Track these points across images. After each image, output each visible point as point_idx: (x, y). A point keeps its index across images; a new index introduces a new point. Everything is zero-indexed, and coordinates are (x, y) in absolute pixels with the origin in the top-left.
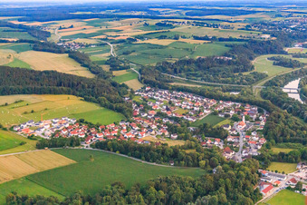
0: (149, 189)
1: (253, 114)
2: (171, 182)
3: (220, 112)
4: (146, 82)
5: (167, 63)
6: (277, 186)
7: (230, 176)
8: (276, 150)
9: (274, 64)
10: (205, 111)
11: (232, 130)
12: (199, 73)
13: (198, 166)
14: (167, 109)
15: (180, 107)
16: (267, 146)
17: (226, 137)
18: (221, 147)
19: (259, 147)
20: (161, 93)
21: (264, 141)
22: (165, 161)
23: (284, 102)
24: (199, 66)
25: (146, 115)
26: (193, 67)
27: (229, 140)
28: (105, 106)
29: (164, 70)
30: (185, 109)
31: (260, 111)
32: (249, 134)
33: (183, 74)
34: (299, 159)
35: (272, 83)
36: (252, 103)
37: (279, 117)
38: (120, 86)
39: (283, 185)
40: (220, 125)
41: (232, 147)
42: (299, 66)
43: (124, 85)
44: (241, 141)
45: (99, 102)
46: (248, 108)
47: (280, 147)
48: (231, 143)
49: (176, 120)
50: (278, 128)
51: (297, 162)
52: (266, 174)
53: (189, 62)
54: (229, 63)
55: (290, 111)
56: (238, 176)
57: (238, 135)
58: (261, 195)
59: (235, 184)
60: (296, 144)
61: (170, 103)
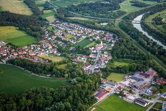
1: (109, 39)
3: (91, 37)
6: (109, 92)
7: (78, 88)
8: (117, 64)
10: (83, 37)
11: (93, 50)
12: (90, 11)
13: (64, 77)
14: (63, 35)
15: (71, 33)
16: (112, 61)
17: (89, 55)
18: (85, 62)
19: (106, 62)
20: (63, 25)
21: (110, 58)
23: (129, 30)
24: (90, 7)
25: (50, 38)
27: (90, 56)
28: (28, 33)
30: (73, 35)
31: (114, 37)
32: (103, 53)
34: (127, 71)
35: (126, 18)
36: (111, 31)
37: (123, 41)
38: (44, 20)
40: (87, 46)
41: (90, 62)
44: (97, 57)
46: (108, 34)
47: (119, 62)
48: (91, 58)
49: (65, 42)
51: (126, 73)
52: (105, 83)
53: (85, 5)
54: (107, 5)
55: (132, 36)
56: (83, 88)
57: (97, 53)
58: (96, 100)
59: (80, 93)
60: (129, 60)
61: (66, 31)
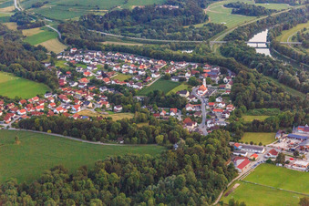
0: (98, 171)
1: (215, 76)
2: (125, 163)
3: (173, 75)
4: (69, 42)
5: (94, 16)
6: (254, 160)
7: (198, 151)
8: (249, 119)
9: (233, 12)
10: (153, 75)
11: (190, 97)
12: (138, 27)
13: (154, 142)
14: (104, 75)
15: (120, 72)
16: (237, 114)
17: (184, 106)
18: (180, 119)
19: (227, 116)
20: (92, 56)
21: (232, 108)
22: (111, 138)
23: (251, 60)
24: (137, 19)
25: (76, 84)
26: (129, 19)
27: (188, 109)
28: (21, 75)
29: (91, 25)
30: (127, 73)
31: (223, 72)
32: (214, 101)
33: (116, 30)
34: (277, 127)
35: (233, 37)
36: (212, 63)
37: (248, 77)
38: (36, 49)
39: (261, 157)
40: (174, 91)
41: (193, 118)
42: (265, 13)
43: (40, 48)
44: (203, 109)
45: (12, 71)
46: (207, 69)
47: (252, 114)
48: (191, 112)
50: (248, 91)
51: (275, 131)
52: (240, 147)
53: (123, 14)
54: (175, 13)
55: (261, 69)
56: (208, 151)
57: (199, 102)
58: (236, 171)
59: (204, 160)
60: (272, 110)
61: (106, 67)
